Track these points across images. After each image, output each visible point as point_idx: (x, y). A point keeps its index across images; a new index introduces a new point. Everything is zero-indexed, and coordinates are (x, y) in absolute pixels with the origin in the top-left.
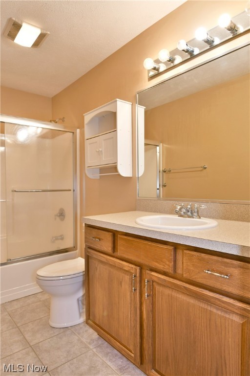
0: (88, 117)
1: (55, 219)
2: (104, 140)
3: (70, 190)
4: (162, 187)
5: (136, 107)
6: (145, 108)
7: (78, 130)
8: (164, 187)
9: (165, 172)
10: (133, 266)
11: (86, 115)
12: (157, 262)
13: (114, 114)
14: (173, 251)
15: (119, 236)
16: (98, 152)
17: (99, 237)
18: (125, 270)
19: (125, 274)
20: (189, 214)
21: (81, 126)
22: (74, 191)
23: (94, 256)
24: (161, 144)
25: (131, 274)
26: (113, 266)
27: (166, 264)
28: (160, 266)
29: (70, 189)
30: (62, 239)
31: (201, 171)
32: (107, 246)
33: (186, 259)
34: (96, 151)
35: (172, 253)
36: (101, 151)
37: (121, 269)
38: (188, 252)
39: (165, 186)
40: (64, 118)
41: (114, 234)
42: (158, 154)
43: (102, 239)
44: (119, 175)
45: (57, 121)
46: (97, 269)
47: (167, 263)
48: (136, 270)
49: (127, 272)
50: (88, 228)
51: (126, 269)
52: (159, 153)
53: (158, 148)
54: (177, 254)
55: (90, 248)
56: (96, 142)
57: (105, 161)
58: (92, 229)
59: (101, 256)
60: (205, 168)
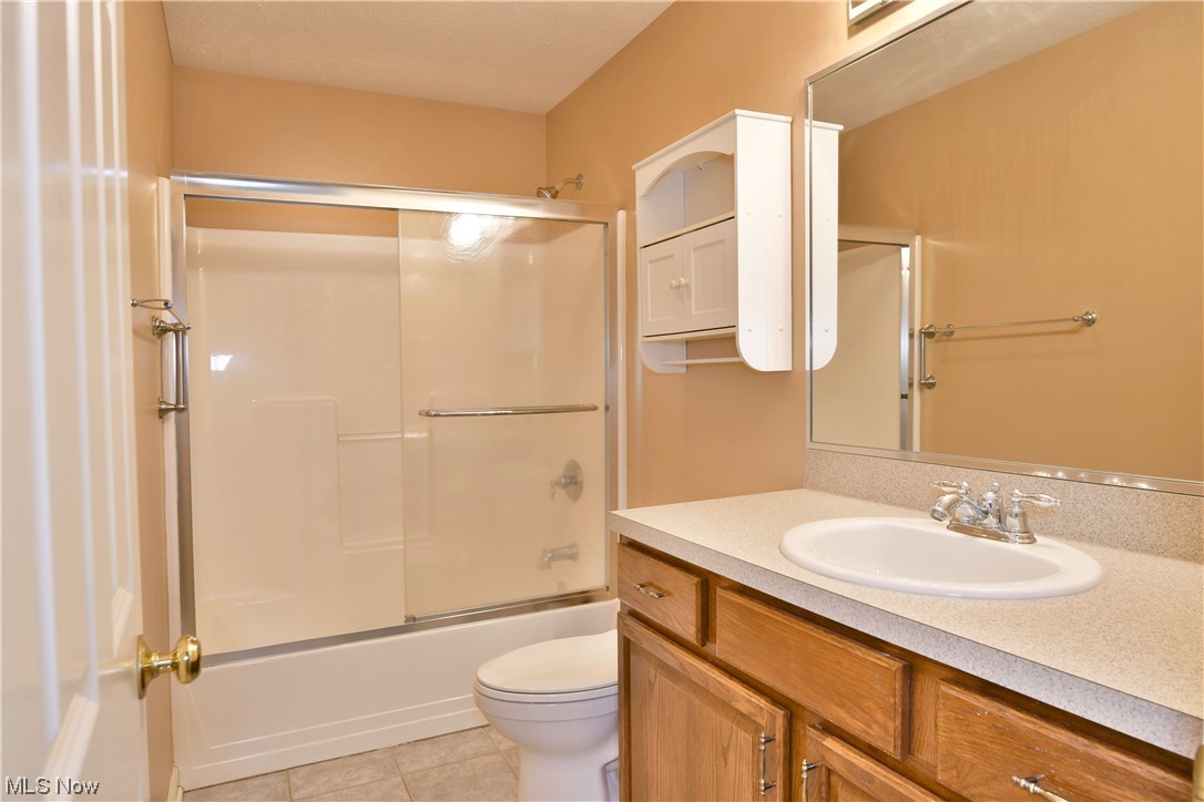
0: (646, 174)
1: (553, 495)
2: (696, 249)
3: (595, 408)
4: (921, 390)
5: (807, 129)
6: (841, 127)
7: (621, 215)
8: (927, 391)
9: (930, 335)
10: (762, 702)
11: (639, 168)
12: (842, 705)
13: (728, 161)
14: (899, 676)
15: (719, 592)
16: (678, 287)
17: (659, 584)
18: (738, 711)
19: (738, 724)
20: (991, 522)
21: (628, 204)
22: (607, 408)
23: (645, 645)
24: (918, 238)
25: (758, 728)
26: (700, 690)
27: (876, 722)
28: (854, 725)
29: (596, 404)
30: (573, 557)
31: (1073, 332)
32: (683, 620)
33: (947, 718)
34: (672, 288)
35: (898, 685)
36: (687, 285)
37: (724, 705)
38: (955, 692)
39: (931, 386)
40: (580, 176)
41: (707, 583)
42: (906, 273)
43: (670, 594)
44: (743, 366)
45: (558, 187)
46: (651, 690)
47: (880, 717)
48: (773, 717)
49: (743, 719)
50: (628, 550)
51: (743, 707)
52: (912, 268)
53: (905, 252)
54: (918, 691)
55: (634, 615)
56: (672, 256)
57: (699, 318)
58: (638, 554)
59: (665, 650)
60: (1091, 322)
